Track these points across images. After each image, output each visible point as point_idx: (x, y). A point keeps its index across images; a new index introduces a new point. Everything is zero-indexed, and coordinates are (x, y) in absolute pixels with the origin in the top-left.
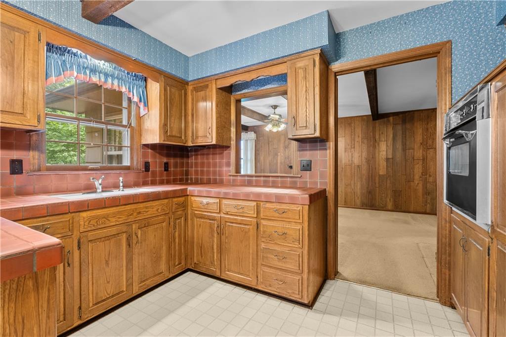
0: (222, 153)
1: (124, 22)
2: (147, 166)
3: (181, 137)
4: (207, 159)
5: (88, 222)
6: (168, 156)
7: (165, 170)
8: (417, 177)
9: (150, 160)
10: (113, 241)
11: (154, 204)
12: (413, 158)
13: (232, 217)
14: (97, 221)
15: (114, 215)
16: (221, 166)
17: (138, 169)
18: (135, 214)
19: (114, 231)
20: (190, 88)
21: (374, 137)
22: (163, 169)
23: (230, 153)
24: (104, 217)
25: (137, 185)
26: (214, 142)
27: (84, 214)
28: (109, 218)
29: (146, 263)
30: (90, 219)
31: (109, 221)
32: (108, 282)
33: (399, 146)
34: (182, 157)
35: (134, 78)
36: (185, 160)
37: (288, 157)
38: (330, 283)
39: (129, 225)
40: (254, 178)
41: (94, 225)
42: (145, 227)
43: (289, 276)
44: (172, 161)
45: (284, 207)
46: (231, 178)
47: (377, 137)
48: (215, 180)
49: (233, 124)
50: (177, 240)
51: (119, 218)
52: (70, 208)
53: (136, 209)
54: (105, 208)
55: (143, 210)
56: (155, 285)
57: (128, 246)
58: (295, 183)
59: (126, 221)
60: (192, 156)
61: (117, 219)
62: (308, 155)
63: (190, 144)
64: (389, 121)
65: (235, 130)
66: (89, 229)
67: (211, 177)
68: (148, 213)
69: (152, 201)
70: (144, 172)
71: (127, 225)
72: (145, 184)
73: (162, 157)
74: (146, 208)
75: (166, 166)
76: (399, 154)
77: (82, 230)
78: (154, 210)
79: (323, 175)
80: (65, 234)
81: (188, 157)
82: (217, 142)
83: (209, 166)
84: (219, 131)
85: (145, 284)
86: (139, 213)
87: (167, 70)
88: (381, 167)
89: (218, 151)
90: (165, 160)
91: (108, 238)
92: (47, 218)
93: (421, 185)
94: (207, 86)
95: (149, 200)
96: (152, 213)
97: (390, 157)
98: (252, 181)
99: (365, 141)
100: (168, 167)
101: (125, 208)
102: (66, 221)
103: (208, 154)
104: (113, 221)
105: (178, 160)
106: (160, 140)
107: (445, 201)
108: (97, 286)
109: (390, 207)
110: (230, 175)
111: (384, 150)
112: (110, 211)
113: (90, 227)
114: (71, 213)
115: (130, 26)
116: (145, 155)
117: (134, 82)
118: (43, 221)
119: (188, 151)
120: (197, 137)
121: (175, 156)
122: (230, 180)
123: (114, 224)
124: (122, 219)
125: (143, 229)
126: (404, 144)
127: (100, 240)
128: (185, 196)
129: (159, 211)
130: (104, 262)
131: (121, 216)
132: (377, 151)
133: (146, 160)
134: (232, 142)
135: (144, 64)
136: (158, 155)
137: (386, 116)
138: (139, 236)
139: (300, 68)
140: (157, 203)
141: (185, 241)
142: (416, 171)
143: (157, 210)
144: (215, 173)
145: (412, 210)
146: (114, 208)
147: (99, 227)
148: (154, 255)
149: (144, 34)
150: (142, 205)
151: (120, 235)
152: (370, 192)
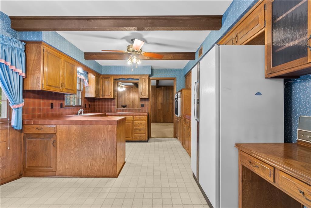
0: (111, 101)
2: (85, 105)
3: (99, 95)
4: (104, 103)
8: (170, 110)
9: (86, 103)
12: (169, 103)
16: (111, 106)
20: (101, 77)
21: (157, 95)
23: (115, 101)
26: (112, 97)
33: (165, 98)
35: (86, 73)
36: (94, 103)
37: (121, 102)
38: (149, 139)
43: (142, 135)
44: (91, 103)
45: (141, 116)
47: (158, 95)
49: (116, 91)
58: (139, 111)
62: (143, 103)
63: (101, 97)
64: (162, 89)
65: (117, 93)
70: (85, 108)
72: (85, 112)
75: (90, 106)
76: (165, 101)
79: (148, 108)
83: (105, 106)
88: (159, 106)
90: (89, 103)
93: (171, 113)
94: (110, 77)
97: (162, 102)
99: (154, 96)
106: (95, 97)
107: (175, 114)
109: (162, 121)
110: (115, 109)
111: (160, 100)
116: (85, 101)
117: (86, 75)
120: (105, 95)
122: (115, 111)
126: (166, 98)
132: (157, 100)
136: (88, 101)
137: (161, 87)
139: (143, 78)
142: (170, 107)
145: (169, 122)
152: (155, 116)
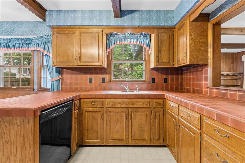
0: (202, 70)
1: (132, 10)
2: (153, 80)
3: (169, 62)
4: (193, 75)
5: (109, 104)
6: (167, 74)
7: (165, 82)
9: (155, 77)
10: (119, 114)
11: (141, 101)
13: (184, 121)
14: (112, 104)
15: (120, 103)
16: (201, 80)
17: (148, 82)
18: (130, 104)
19: (120, 110)
20: (176, 30)
22: (164, 82)
23: (208, 69)
24: (115, 103)
25: (147, 90)
26: (188, 63)
27: (108, 100)
28: (117, 104)
29: (136, 131)
30: (110, 103)
31: (118, 105)
32: (117, 133)
34: (177, 74)
35: (144, 36)
36: (180, 77)
39: (127, 109)
40: (229, 92)
41: (111, 106)
42: (135, 112)
44: (179, 77)
46: (209, 90)
48: (197, 90)
49: (210, 45)
50: (156, 125)
51: (122, 104)
52: (103, 97)
53: (130, 102)
54: (116, 99)
55: (134, 103)
56: (141, 145)
57: (126, 119)
59: (125, 107)
60: (185, 74)
61: (121, 105)
63: (176, 66)
65: (211, 50)
66: (110, 107)
67: (195, 88)
68: (137, 105)
69: (140, 99)
70: (152, 83)
71: (126, 109)
72: (152, 89)
73: (163, 75)
74: (136, 102)
75: (166, 80)
77: (107, 106)
78: (141, 104)
80: (101, 107)
81: (182, 74)
82: (190, 62)
83: (197, 81)
84: (193, 54)
85: (135, 142)
86: (132, 104)
87: (158, 25)
89: (199, 69)
90: (165, 77)
91: (117, 112)
92: (96, 99)
94: (184, 24)
95: (138, 98)
96: (140, 105)
98: (227, 94)
100: (167, 81)
101: (125, 100)
102: (101, 102)
103: (193, 72)
104: (119, 105)
105: (174, 77)
106: (154, 66)
108: (112, 132)
110: (208, 88)
112: (118, 100)
113: (110, 106)
114: (103, 99)
115: (135, 11)
116: (152, 74)
117: (144, 38)
118: (94, 100)
119: (182, 71)
120: (179, 61)
121: (172, 74)
122: (207, 91)
123: (120, 107)
124: (124, 105)
125: (134, 113)
127: (114, 112)
128: (163, 99)
129: (144, 105)
130: (115, 123)
131: (123, 104)
133: (153, 77)
134: (209, 61)
135: (144, 27)
136: (160, 74)
138: (132, 116)
140: (143, 100)
141: (163, 127)
143: (143, 104)
144: (197, 85)
146: (120, 100)
147: (113, 107)
148: (141, 129)
149: (142, 11)
150: (134, 100)
151: (123, 113)
